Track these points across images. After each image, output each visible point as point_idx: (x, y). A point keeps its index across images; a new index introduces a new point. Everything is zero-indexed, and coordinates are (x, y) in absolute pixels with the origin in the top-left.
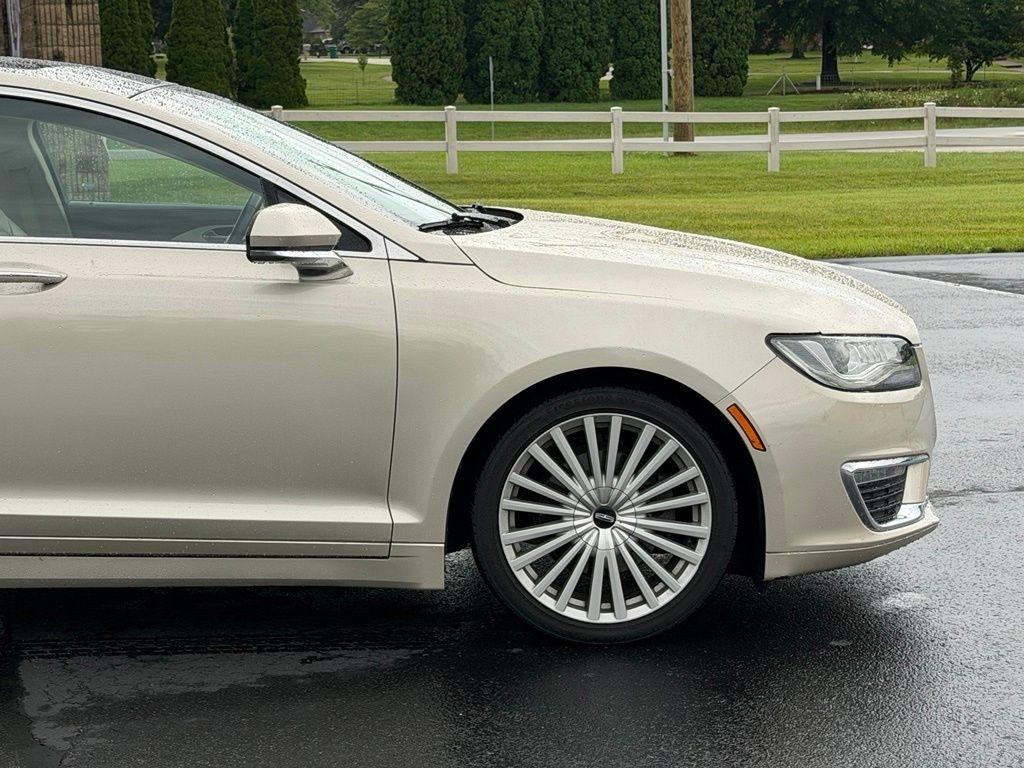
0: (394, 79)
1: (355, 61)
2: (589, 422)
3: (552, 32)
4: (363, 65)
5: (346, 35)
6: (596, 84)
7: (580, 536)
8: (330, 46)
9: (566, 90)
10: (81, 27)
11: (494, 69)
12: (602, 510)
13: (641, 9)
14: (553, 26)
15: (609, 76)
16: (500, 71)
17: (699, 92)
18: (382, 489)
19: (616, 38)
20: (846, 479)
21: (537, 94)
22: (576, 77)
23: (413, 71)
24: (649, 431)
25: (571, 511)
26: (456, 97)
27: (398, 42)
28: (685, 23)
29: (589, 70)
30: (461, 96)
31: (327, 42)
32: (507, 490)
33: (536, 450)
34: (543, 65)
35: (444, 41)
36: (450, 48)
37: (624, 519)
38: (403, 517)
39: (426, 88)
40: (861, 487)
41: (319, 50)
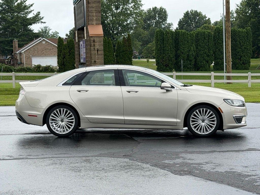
0: (157, 65)
1: (146, 60)
2: (201, 109)
3: (198, 53)
4: (148, 61)
5: (143, 53)
6: (209, 66)
7: (200, 123)
8: (138, 56)
9: (202, 68)
10: (100, 56)
11: (183, 62)
12: (203, 120)
13: (222, 47)
14: (198, 51)
15: (213, 64)
16: (184, 63)
17: (233, 68)
18: (176, 117)
19: (215, 55)
20: (234, 117)
21: (194, 69)
22: (204, 64)
23: (161, 63)
24: (209, 110)
25: (199, 120)
26: (172, 70)
27: (158, 56)
28: (229, 53)
29: (208, 63)
30: (174, 69)
31: (137, 55)
32: (191, 117)
33: (195, 113)
34: (195, 61)
35: (170, 55)
36: (171, 57)
37: (206, 121)
38: (178, 120)
39: (165, 67)
40: (236, 118)
41: (135, 57)
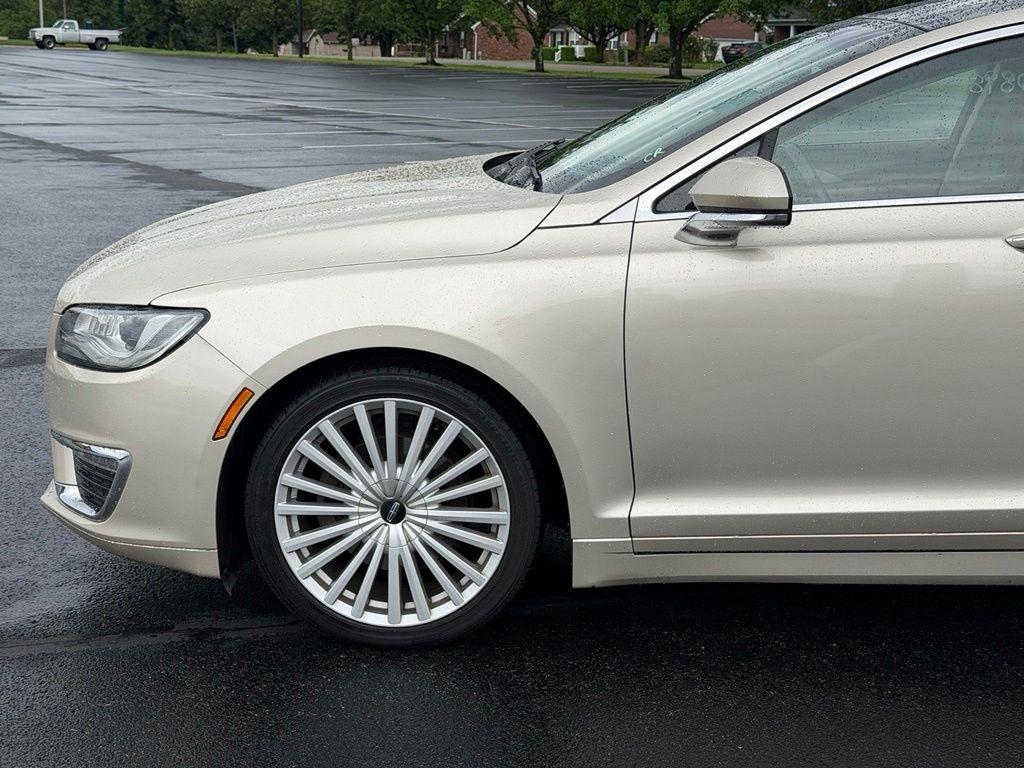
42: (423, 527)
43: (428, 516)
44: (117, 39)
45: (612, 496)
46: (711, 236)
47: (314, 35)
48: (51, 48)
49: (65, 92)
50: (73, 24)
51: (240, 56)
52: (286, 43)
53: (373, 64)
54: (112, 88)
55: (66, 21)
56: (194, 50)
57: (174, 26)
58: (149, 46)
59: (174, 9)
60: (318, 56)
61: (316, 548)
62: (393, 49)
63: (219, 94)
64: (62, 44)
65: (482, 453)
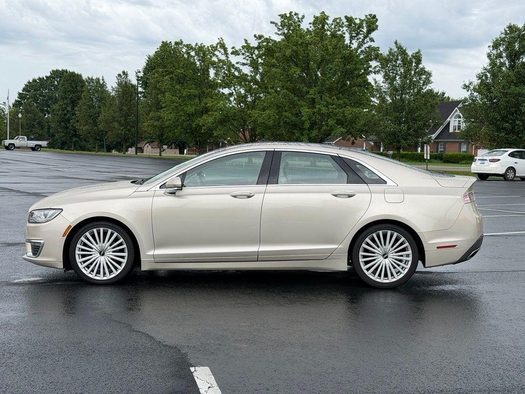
42: (109, 257)
43: (110, 254)
44: (46, 145)
45: (150, 249)
46: (170, 193)
47: (146, 144)
48: (12, 150)
49: (20, 170)
50: (24, 138)
51: (108, 154)
52: (131, 147)
53: (170, 158)
54: (41, 168)
55: (20, 137)
56: (84, 151)
57: (74, 139)
58: (62, 148)
59: (75, 131)
60: (148, 154)
61: (84, 262)
62: (185, 150)
63: (92, 171)
64: (18, 148)
65: (121, 240)
